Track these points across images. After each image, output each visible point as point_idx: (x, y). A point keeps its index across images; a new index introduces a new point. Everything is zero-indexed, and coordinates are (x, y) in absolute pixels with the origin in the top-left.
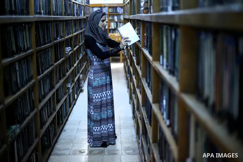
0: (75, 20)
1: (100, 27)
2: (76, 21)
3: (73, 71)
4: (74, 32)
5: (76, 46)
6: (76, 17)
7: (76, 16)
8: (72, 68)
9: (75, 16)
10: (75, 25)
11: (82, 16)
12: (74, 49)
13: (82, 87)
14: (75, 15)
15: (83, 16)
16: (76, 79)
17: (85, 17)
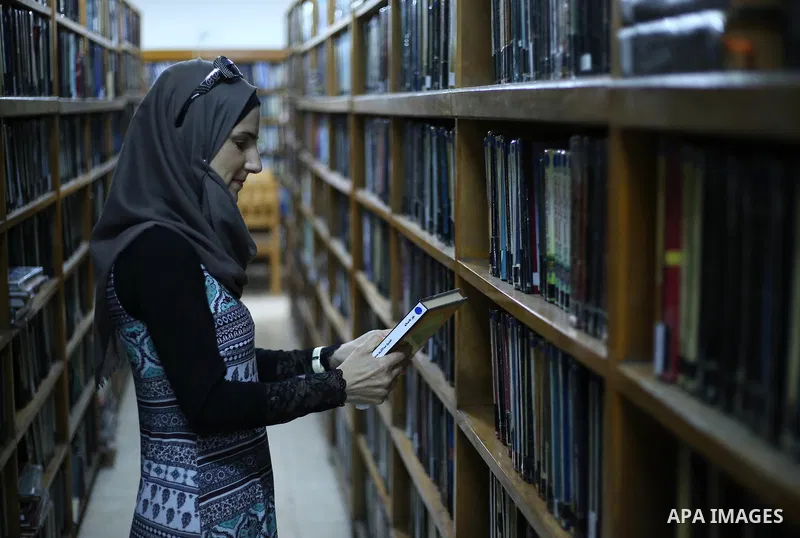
0: (70, 117)
1: (216, 179)
2: (77, 122)
3: (59, 382)
4: (67, 179)
5: (77, 245)
6: (73, 102)
7: (74, 98)
8: (55, 370)
9: (70, 96)
10: (72, 142)
11: (107, 99)
12: (67, 267)
13: (105, 444)
14: (73, 89)
15: (111, 95)
16: (74, 420)
17: (120, 103)
